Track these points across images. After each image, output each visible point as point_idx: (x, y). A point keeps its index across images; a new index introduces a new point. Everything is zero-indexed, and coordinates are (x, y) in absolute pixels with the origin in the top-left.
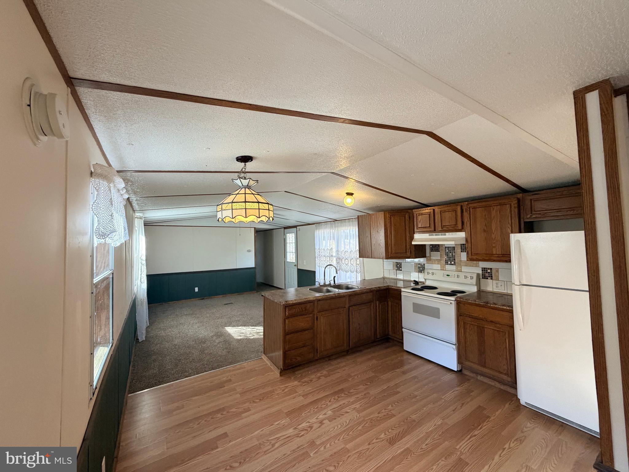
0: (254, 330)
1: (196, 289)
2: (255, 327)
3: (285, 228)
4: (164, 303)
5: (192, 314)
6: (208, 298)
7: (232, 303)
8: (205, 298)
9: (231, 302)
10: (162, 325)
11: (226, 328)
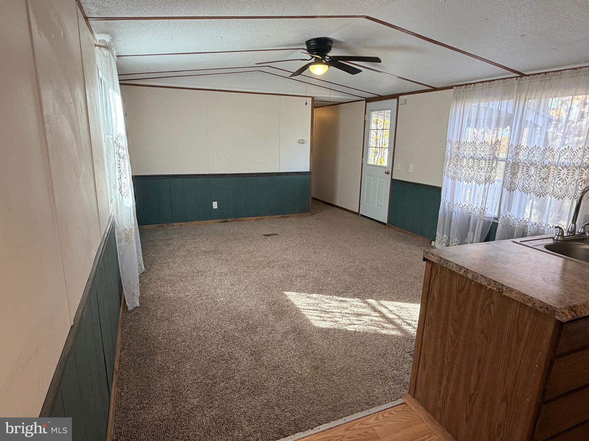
0: (345, 305)
1: (215, 205)
2: (343, 297)
3: (368, 100)
4: (165, 225)
5: (215, 252)
6: (234, 221)
7: (277, 234)
8: (229, 220)
9: (275, 232)
10: (167, 272)
11: (287, 293)
